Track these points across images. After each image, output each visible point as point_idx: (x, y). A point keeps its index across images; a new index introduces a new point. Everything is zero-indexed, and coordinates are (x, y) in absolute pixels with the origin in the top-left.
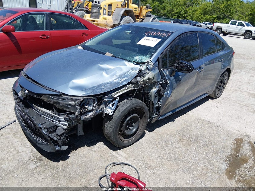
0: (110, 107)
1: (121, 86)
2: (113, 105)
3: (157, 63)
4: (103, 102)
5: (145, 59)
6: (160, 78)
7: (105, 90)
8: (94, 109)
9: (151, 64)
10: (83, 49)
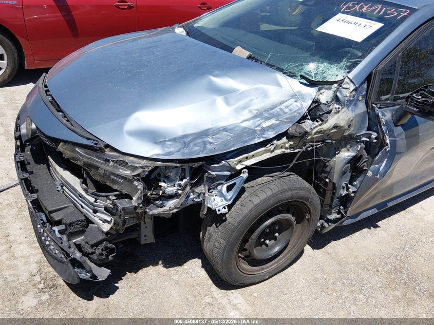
0: (222, 194)
1: (257, 141)
2: (229, 189)
3: (365, 86)
4: (205, 178)
5: (334, 72)
6: (366, 128)
7: (213, 147)
8: (180, 192)
9: (348, 86)
10: (188, 34)
